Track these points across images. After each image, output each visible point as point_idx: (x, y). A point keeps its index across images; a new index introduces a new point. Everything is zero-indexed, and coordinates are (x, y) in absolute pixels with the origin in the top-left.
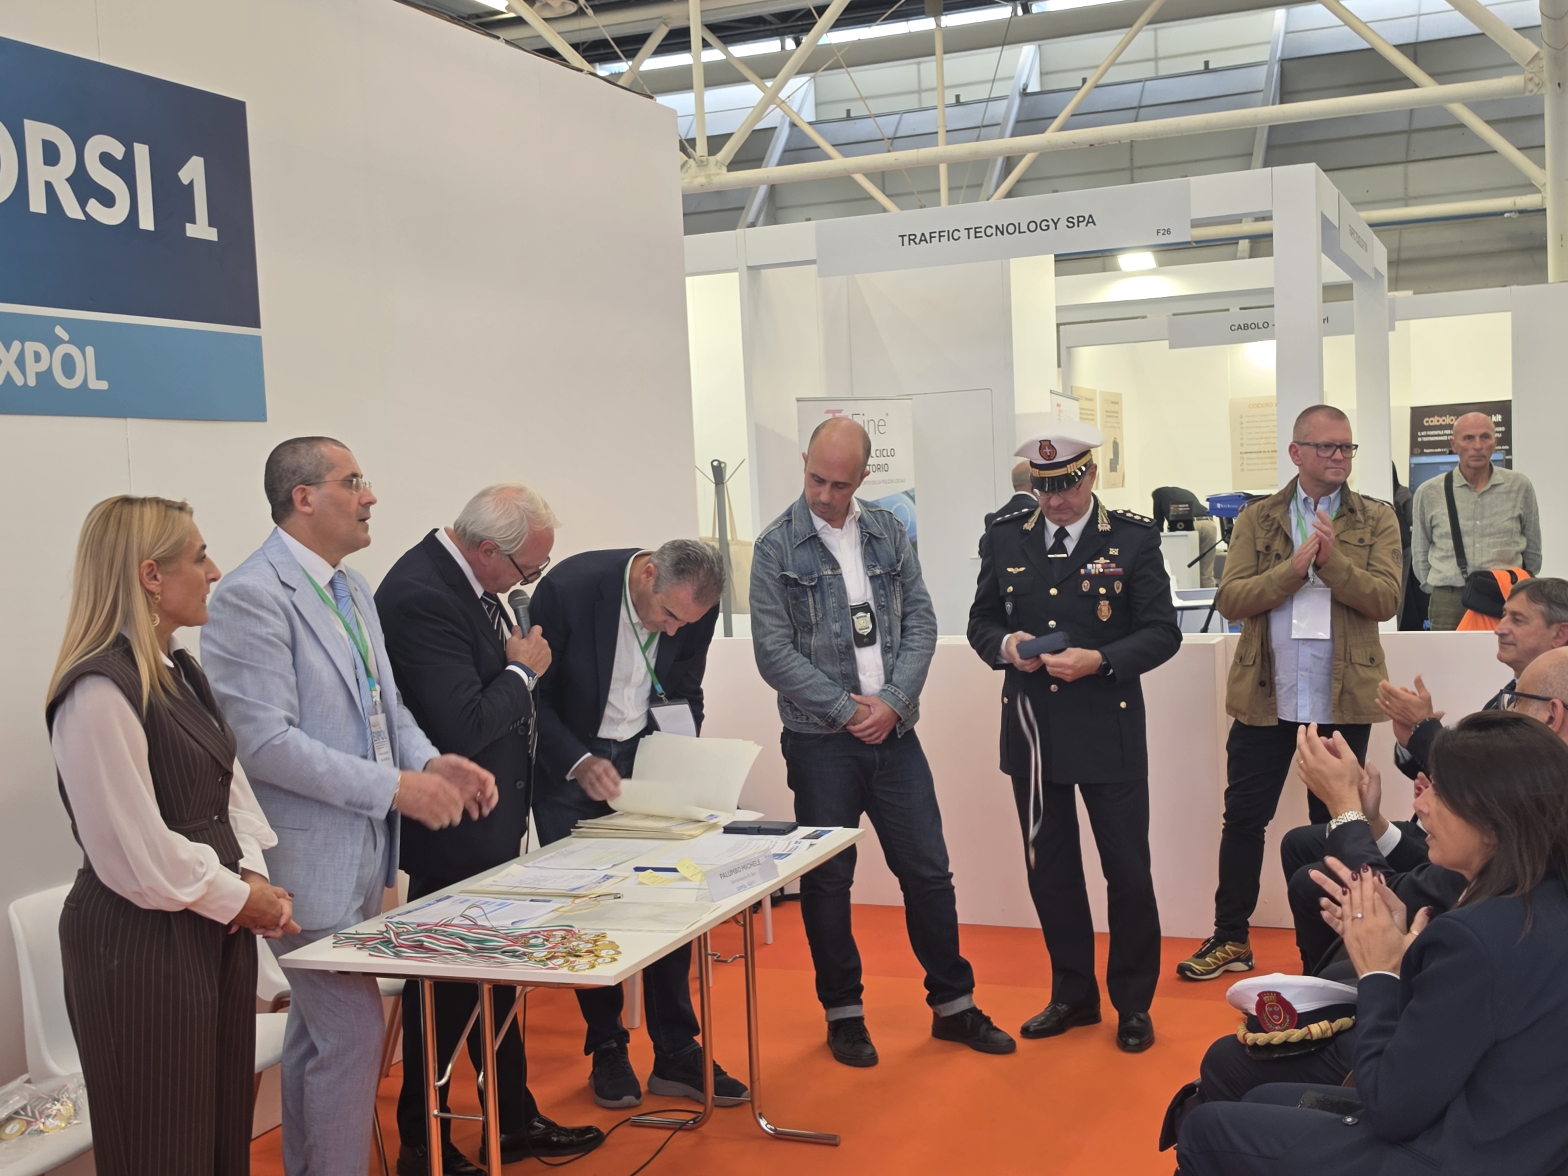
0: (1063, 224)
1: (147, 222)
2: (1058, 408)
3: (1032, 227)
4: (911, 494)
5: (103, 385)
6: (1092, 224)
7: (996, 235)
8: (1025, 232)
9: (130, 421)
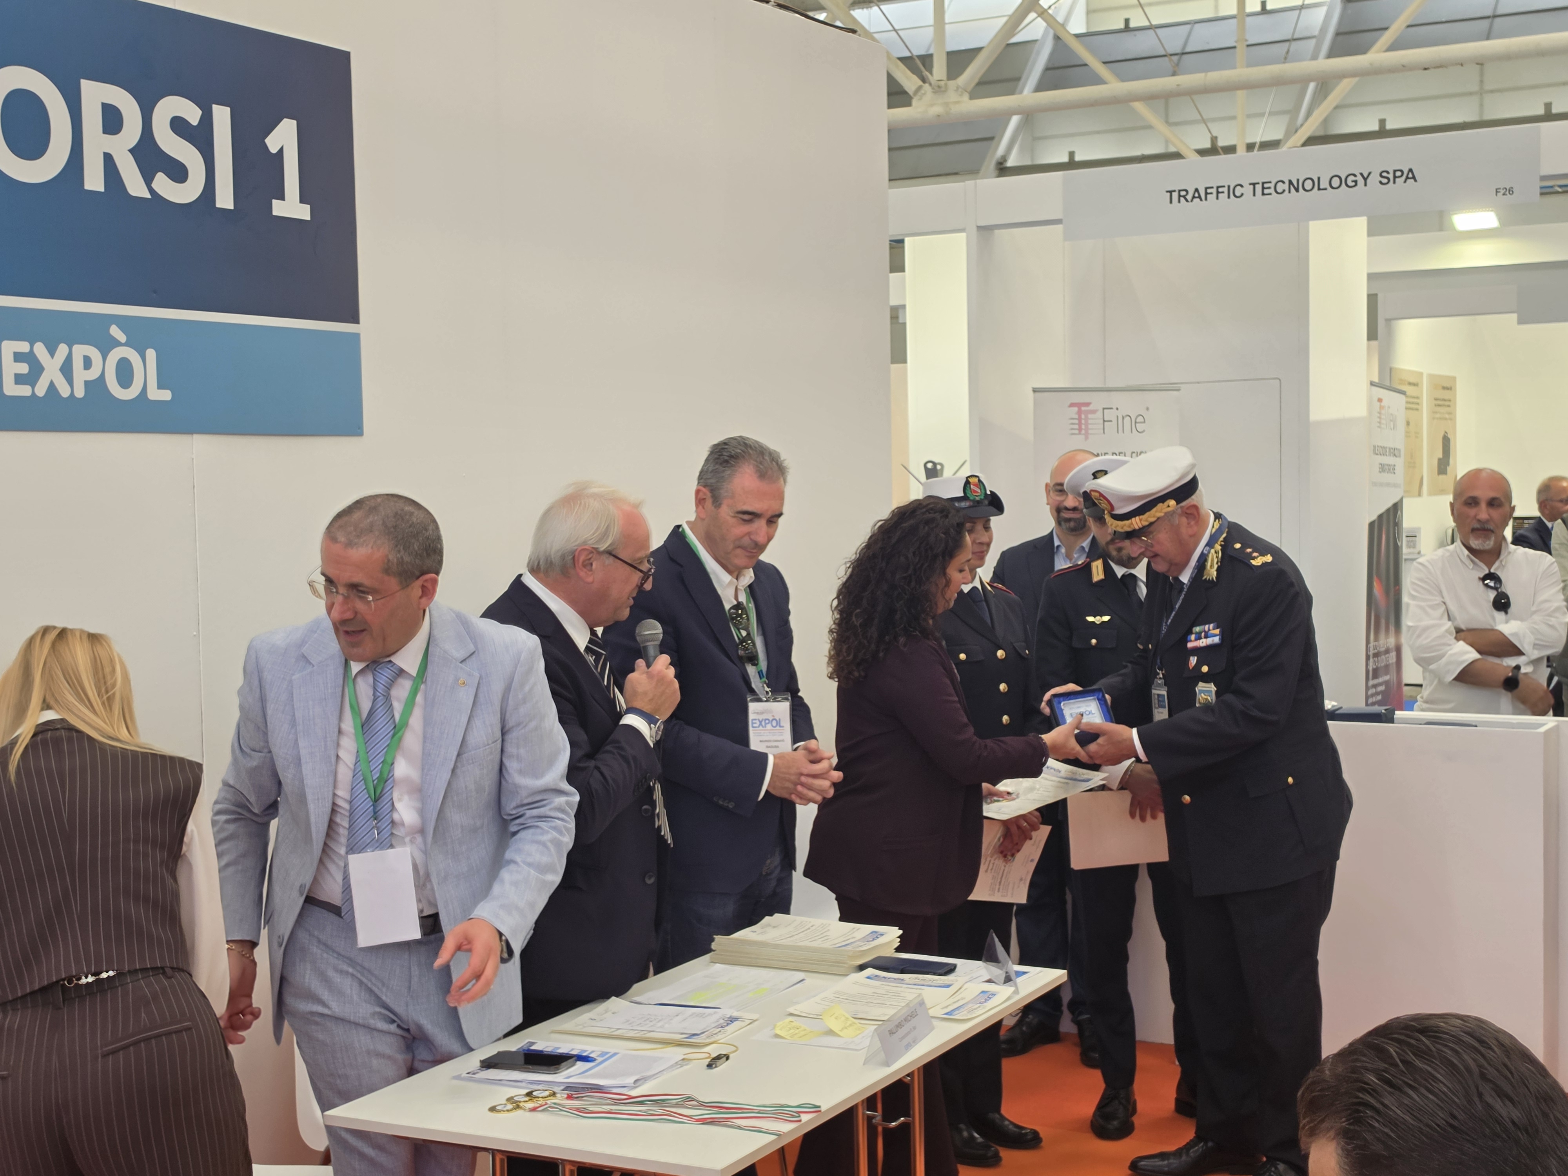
0: (1374, 179)
1: (225, 199)
3: (1336, 182)
5: (166, 395)
6: (1413, 180)
7: (1290, 192)
8: (1326, 189)
9: (197, 437)
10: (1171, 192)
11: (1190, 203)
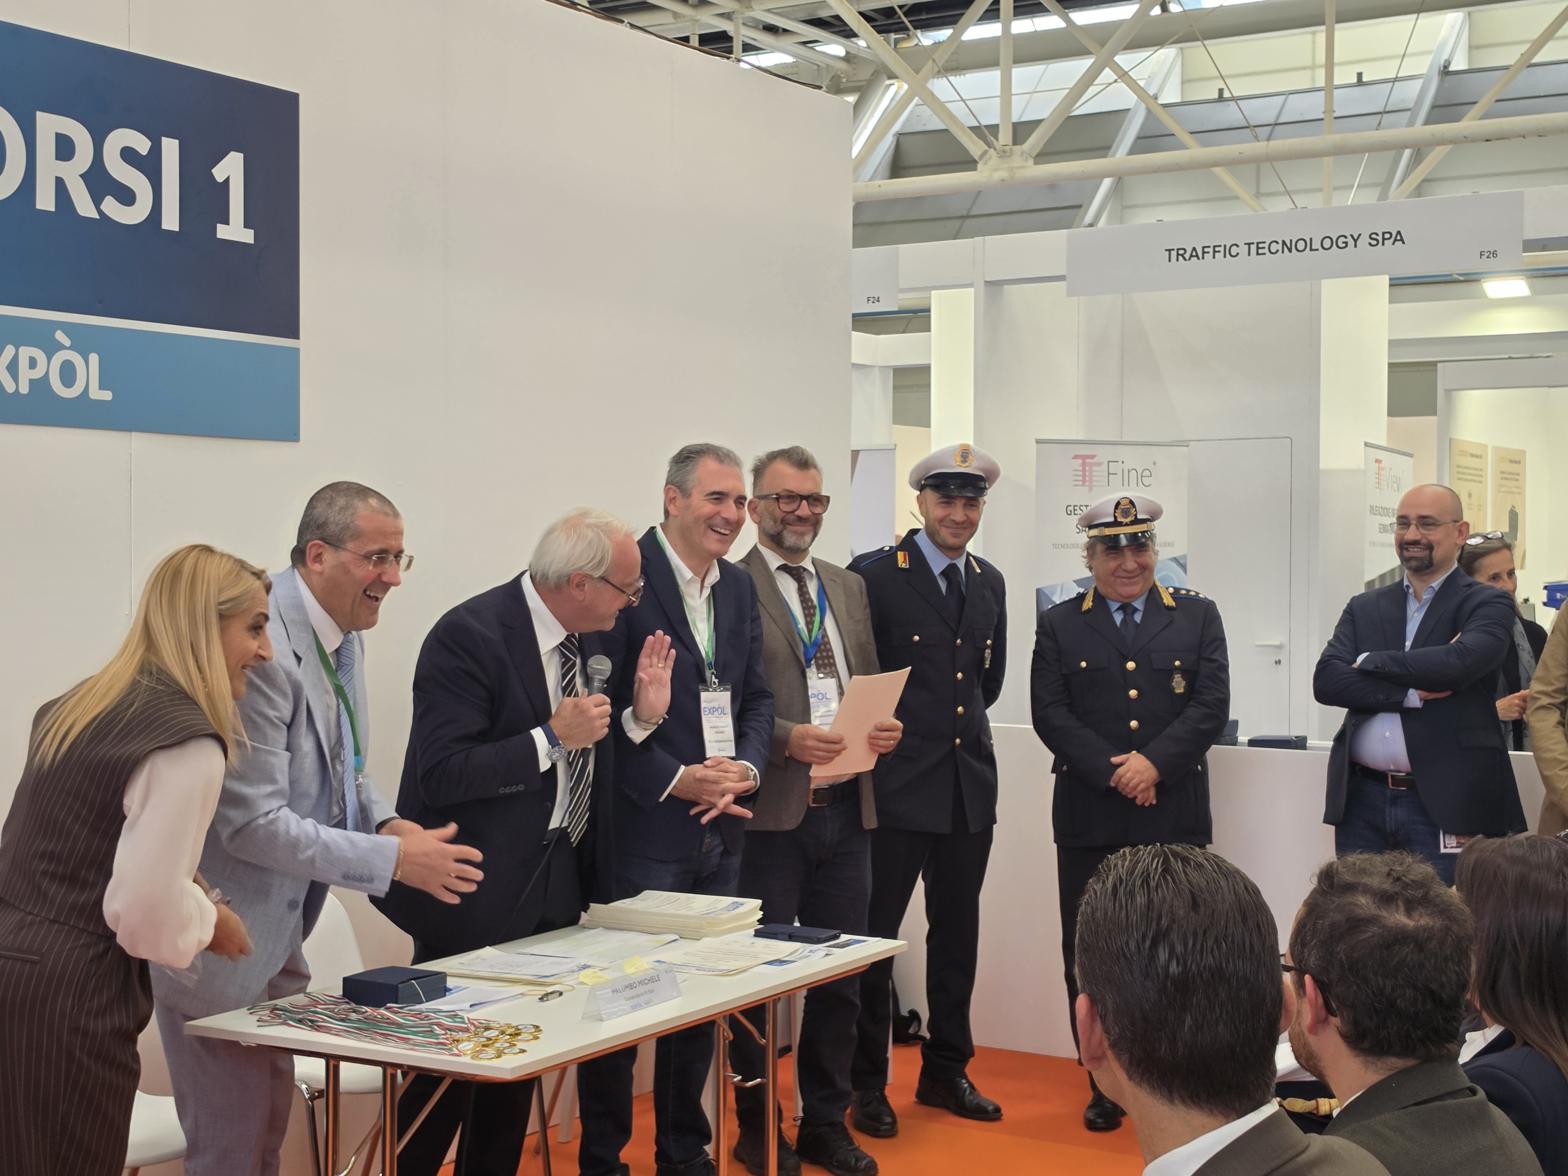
0: (1364, 241)
1: (171, 221)
2: (1377, 464)
3: (1327, 243)
4: (1182, 562)
5: (107, 396)
6: (1401, 242)
7: (1283, 252)
8: (1317, 250)
9: (134, 435)
10: (1170, 251)
11: (1189, 262)
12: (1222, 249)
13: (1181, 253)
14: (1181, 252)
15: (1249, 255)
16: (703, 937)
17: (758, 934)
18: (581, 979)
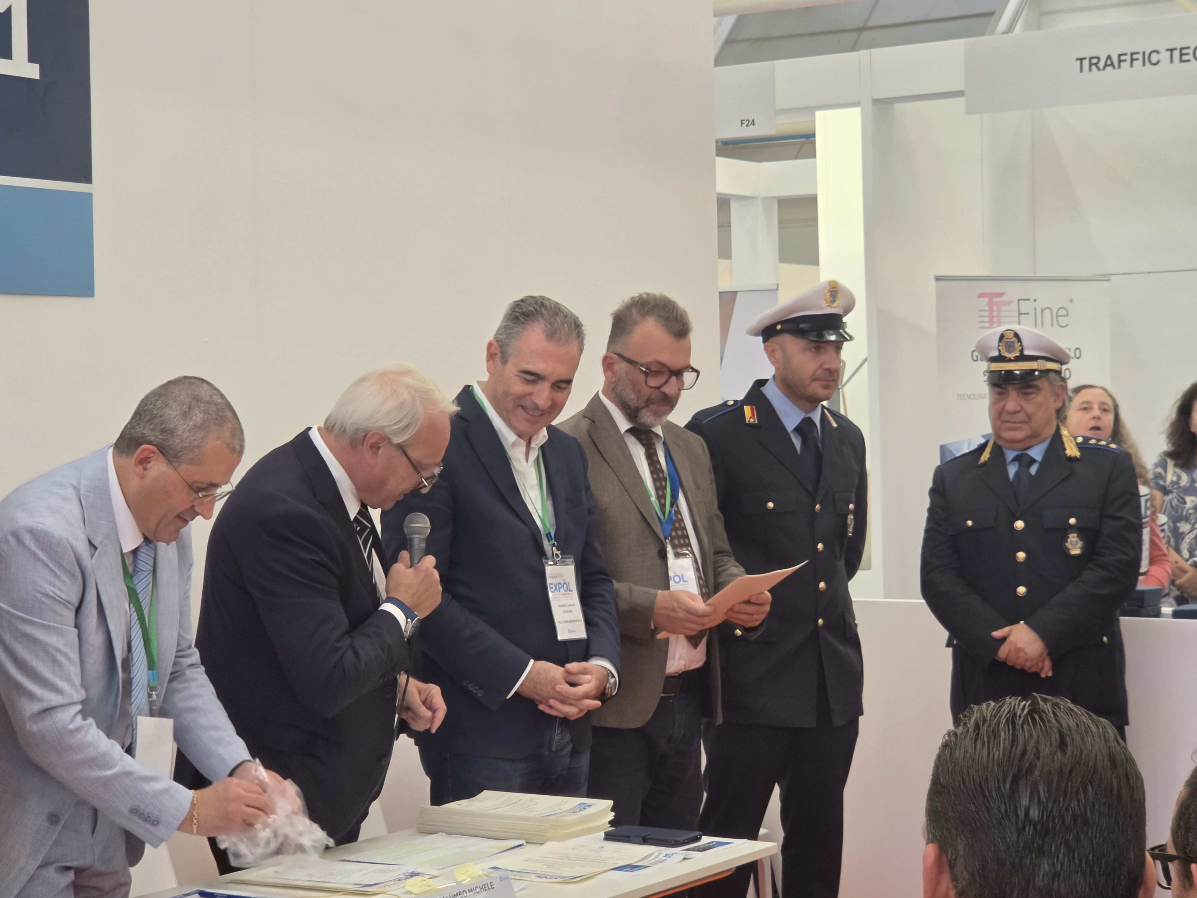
10: (1081, 60)
11: (1101, 73)
12: (1140, 56)
13: (1094, 63)
14: (1094, 61)
15: (1172, 61)
16: (546, 841)
17: (609, 837)
18: (408, 888)
